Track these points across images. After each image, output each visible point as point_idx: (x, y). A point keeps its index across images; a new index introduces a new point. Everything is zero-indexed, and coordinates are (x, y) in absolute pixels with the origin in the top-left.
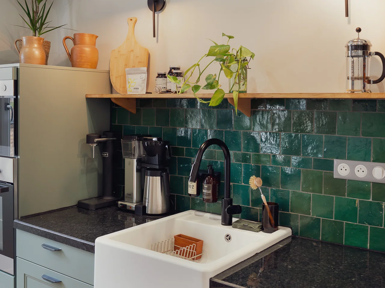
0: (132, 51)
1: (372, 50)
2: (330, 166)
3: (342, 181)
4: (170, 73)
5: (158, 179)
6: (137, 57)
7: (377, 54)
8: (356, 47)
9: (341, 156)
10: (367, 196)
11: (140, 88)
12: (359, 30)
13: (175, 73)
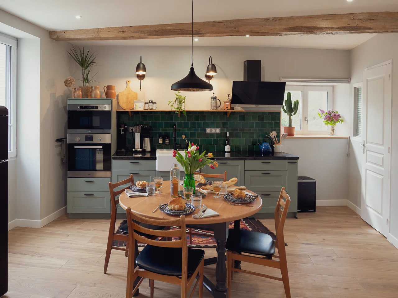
0: (130, 93)
1: (217, 99)
2: (205, 130)
3: (208, 134)
4: (149, 103)
5: (148, 139)
6: (133, 96)
7: (219, 100)
8: (214, 98)
9: (208, 127)
10: (215, 137)
11: (142, 108)
12: (214, 93)
13: (151, 102)
